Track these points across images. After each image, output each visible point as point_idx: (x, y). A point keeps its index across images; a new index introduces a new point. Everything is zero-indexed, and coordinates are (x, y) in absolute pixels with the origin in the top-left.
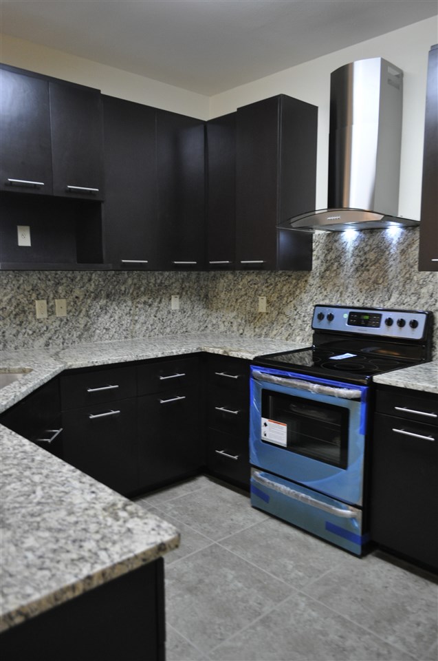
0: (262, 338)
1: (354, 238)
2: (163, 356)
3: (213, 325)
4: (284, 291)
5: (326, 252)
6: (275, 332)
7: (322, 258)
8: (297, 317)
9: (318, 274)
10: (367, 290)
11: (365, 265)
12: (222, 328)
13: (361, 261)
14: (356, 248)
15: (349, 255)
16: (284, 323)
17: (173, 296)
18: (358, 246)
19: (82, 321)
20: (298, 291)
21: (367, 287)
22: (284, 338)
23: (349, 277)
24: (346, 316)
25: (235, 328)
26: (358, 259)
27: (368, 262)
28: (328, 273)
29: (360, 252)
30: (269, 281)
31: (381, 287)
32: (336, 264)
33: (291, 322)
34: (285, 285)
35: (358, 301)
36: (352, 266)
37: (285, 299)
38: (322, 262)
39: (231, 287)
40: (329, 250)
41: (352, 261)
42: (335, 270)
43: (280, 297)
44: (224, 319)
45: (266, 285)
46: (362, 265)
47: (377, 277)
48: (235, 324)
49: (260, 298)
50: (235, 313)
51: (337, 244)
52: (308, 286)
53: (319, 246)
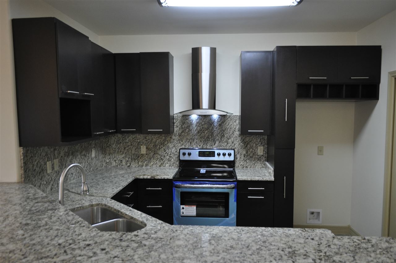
0: (144, 167)
1: (197, 118)
3: (107, 163)
4: (157, 142)
5: (182, 124)
6: (152, 163)
7: (180, 126)
8: (166, 155)
9: (177, 134)
10: (204, 141)
11: (202, 130)
12: (114, 164)
13: (200, 128)
14: (197, 123)
15: (194, 126)
16: (158, 158)
18: (198, 122)
20: (166, 142)
21: (204, 140)
22: (158, 166)
23: (195, 136)
24: (198, 153)
25: (124, 163)
26: (199, 128)
27: (204, 129)
28: (183, 134)
29: (200, 124)
30: (147, 138)
31: (211, 139)
32: (187, 130)
33: (162, 157)
34: (157, 139)
35: (200, 146)
36: (196, 130)
37: (158, 146)
38: (180, 128)
39: (120, 141)
40: (184, 123)
41: (196, 128)
42: (187, 132)
43: (155, 146)
44: (115, 159)
45: (146, 140)
46: (201, 130)
47: (208, 135)
48: (124, 161)
49: (142, 146)
50: (124, 155)
51: (188, 121)
52: (172, 140)
53: (178, 121)
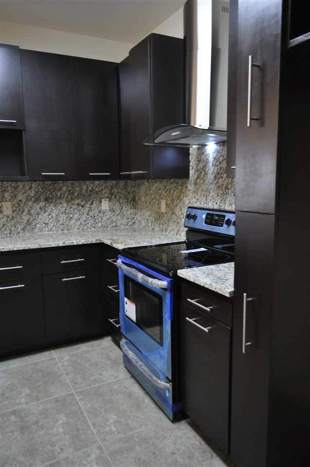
0: (164, 233)
1: (213, 150)
2: (64, 245)
3: (139, 221)
4: (174, 195)
5: (197, 163)
6: (170, 228)
7: (195, 168)
8: (182, 216)
9: (193, 182)
10: (221, 194)
11: (220, 173)
12: (143, 224)
13: (218, 169)
14: (215, 159)
15: (210, 164)
16: (175, 221)
17: (102, 199)
18: (216, 157)
19: (25, 218)
20: (182, 195)
21: (221, 192)
22: (175, 233)
23: (211, 184)
24: (204, 216)
25: (150, 224)
26: (216, 168)
27: (222, 170)
28: (198, 180)
29: (217, 162)
30: (167, 187)
31: (230, 191)
32: (203, 172)
33: (179, 220)
34: (175, 191)
35: (216, 204)
36: (212, 174)
37: (175, 201)
38: (195, 171)
39: (147, 192)
40: (199, 161)
41: (212, 170)
42: (202, 178)
43: (173, 200)
44: (144, 217)
45: (165, 190)
46: (218, 173)
47: (227, 184)
48: (150, 221)
49: (162, 200)
50: (149, 213)
51: (203, 156)
52: (188, 191)
53: (193, 158)
